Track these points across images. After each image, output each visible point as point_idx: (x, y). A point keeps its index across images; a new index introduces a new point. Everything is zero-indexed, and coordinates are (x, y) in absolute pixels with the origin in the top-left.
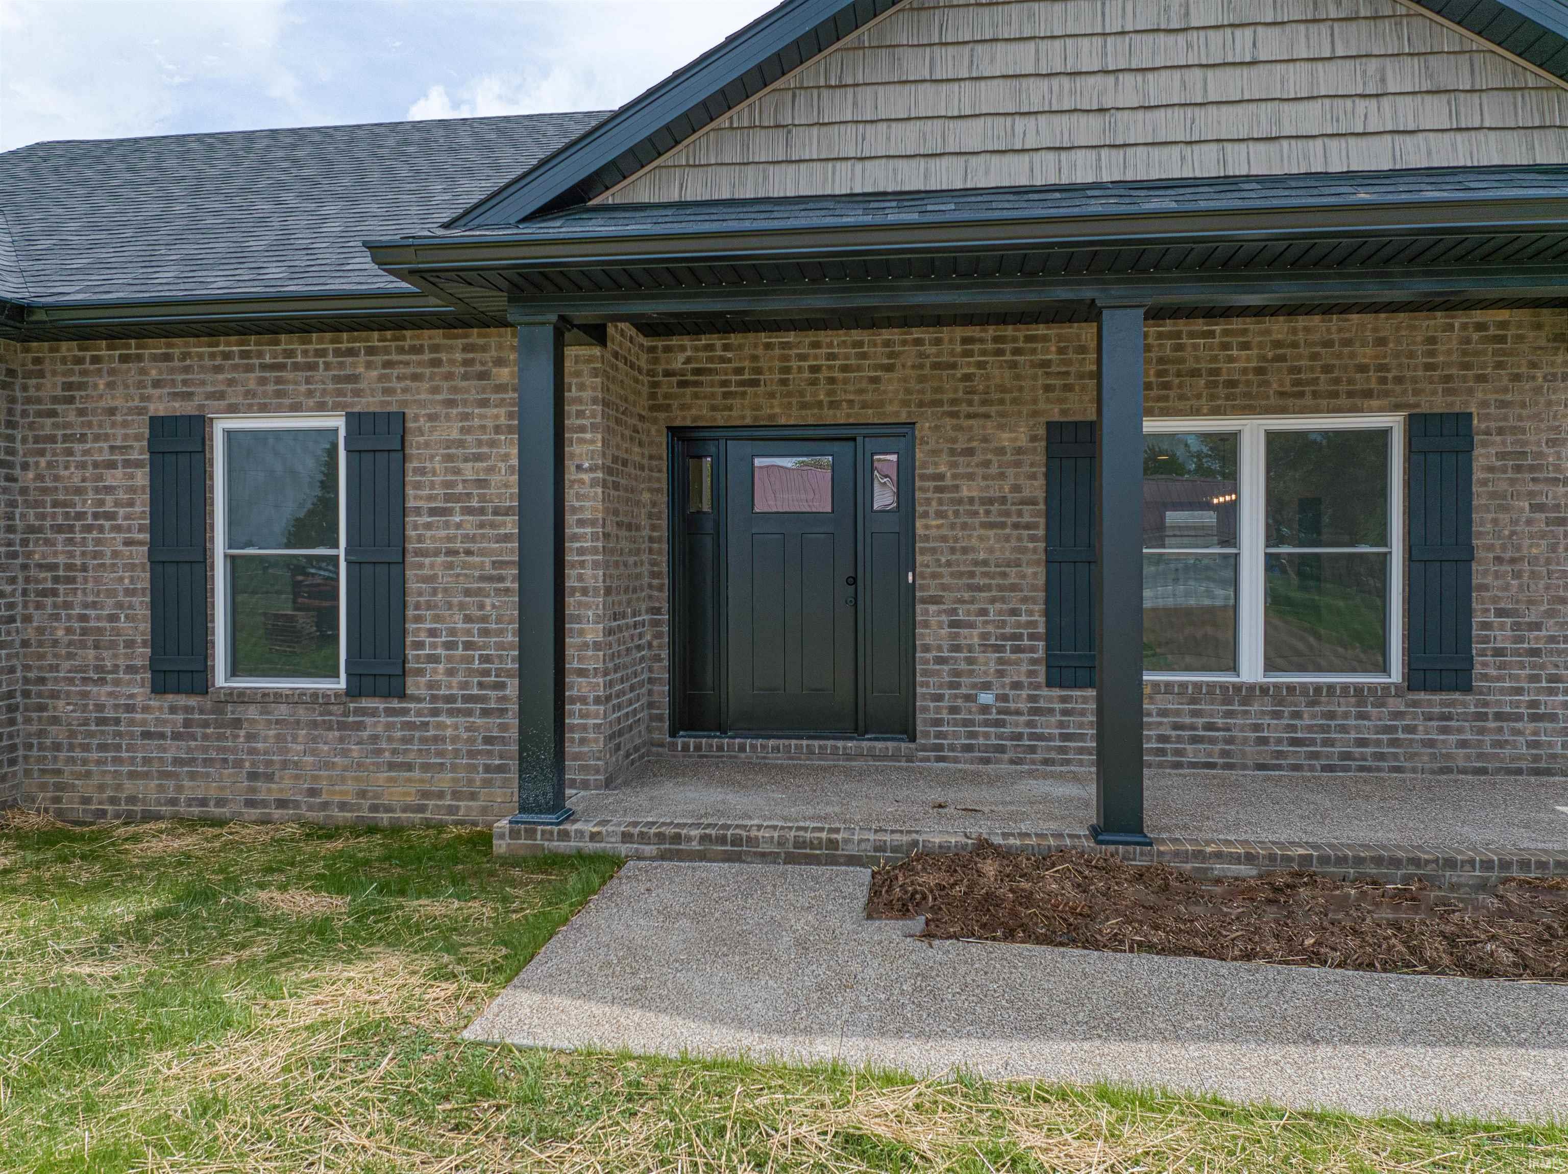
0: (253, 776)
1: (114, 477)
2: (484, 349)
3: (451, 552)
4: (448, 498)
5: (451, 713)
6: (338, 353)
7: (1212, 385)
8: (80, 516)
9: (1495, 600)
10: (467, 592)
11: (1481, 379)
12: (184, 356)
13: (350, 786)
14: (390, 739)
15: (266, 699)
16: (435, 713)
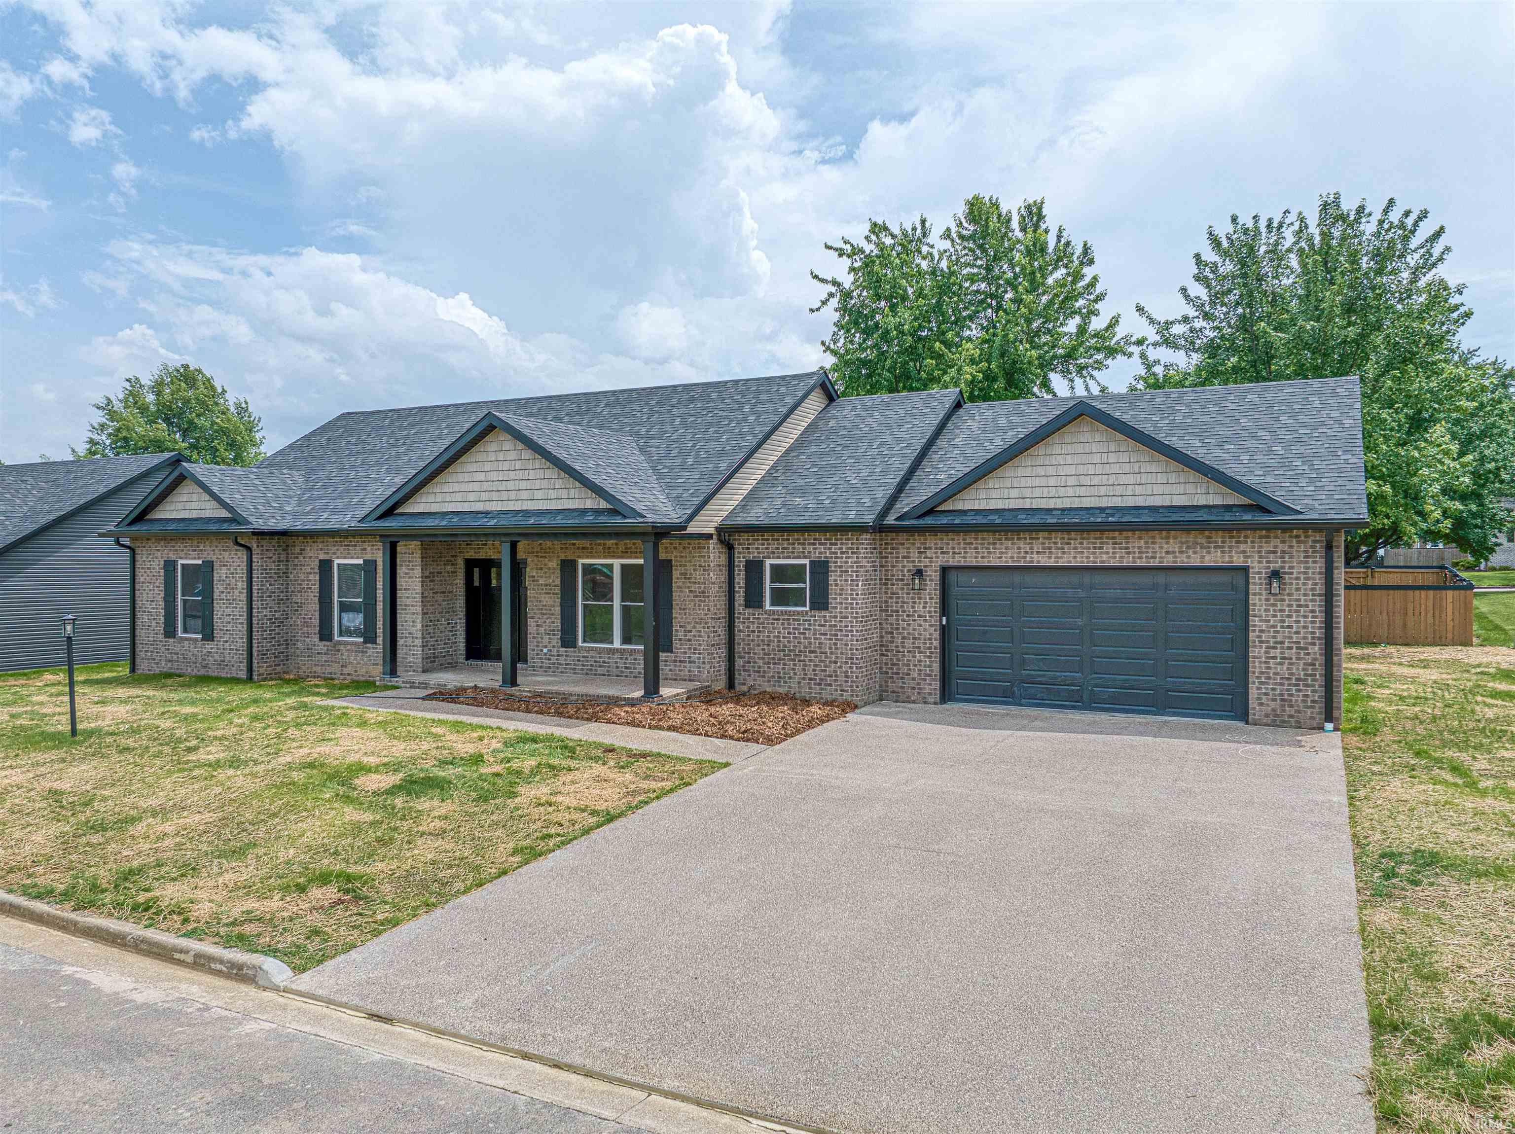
0: (342, 666)
1: (311, 577)
6: (362, 542)
7: (604, 548)
8: (304, 588)
9: (679, 622)
11: (675, 548)
12: (327, 541)
13: (364, 670)
14: (373, 656)
15: (346, 643)
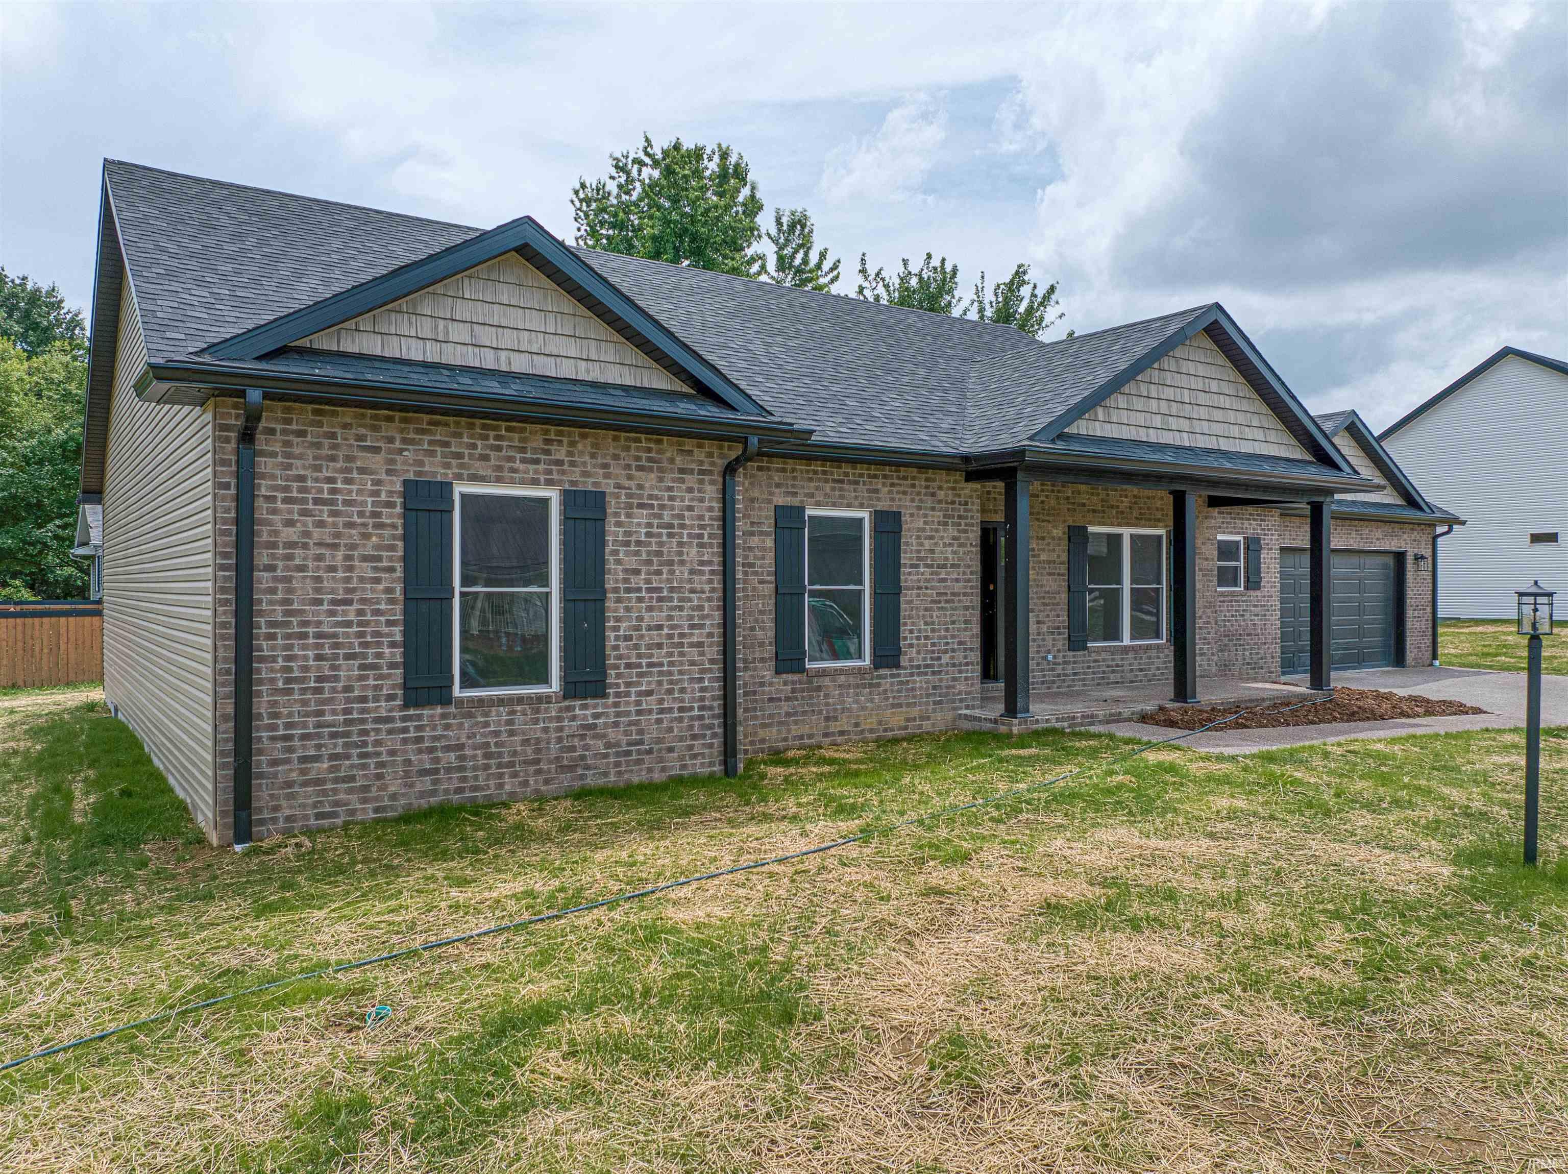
0: (827, 719)
1: (755, 541)
3: (919, 588)
5: (919, 674)
10: (926, 610)
13: (874, 720)
16: (912, 675)
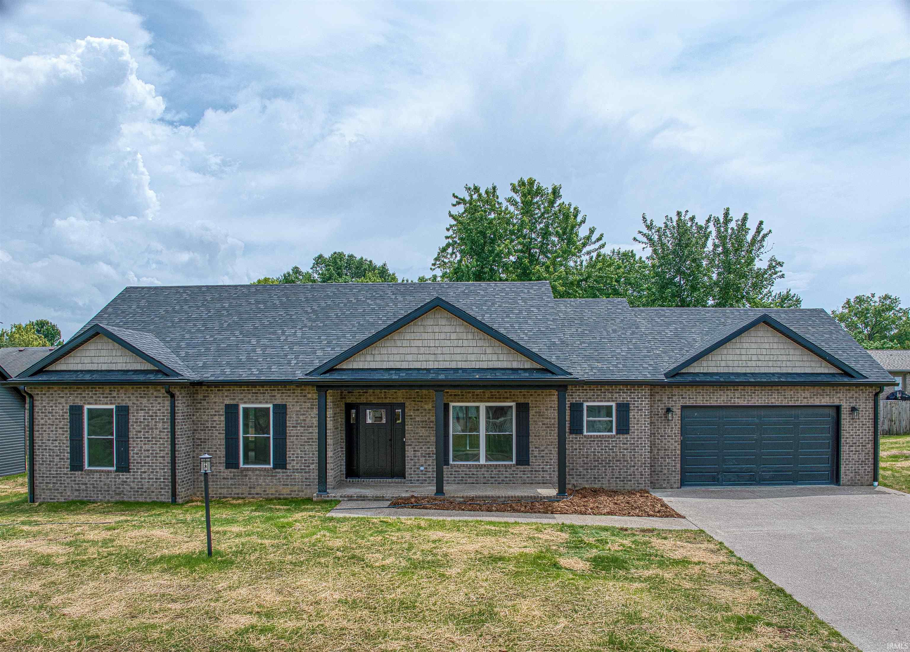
0: (250, 488)
1: (216, 418)
2: (305, 390)
3: (297, 436)
4: (297, 424)
5: (297, 473)
6: (271, 390)
7: (473, 395)
8: (207, 427)
9: (535, 445)
10: (301, 445)
11: (531, 395)
12: (233, 390)
13: (273, 490)
14: (283, 479)
15: (253, 470)
16: (294, 472)
